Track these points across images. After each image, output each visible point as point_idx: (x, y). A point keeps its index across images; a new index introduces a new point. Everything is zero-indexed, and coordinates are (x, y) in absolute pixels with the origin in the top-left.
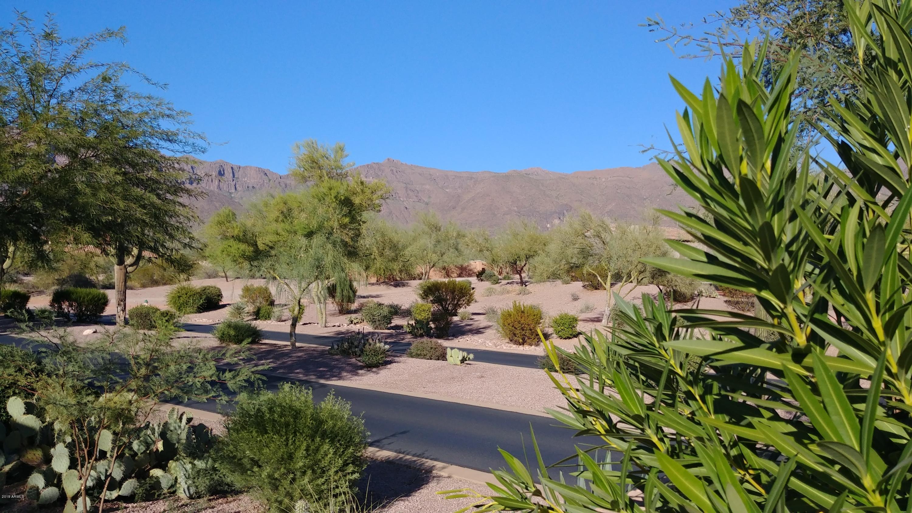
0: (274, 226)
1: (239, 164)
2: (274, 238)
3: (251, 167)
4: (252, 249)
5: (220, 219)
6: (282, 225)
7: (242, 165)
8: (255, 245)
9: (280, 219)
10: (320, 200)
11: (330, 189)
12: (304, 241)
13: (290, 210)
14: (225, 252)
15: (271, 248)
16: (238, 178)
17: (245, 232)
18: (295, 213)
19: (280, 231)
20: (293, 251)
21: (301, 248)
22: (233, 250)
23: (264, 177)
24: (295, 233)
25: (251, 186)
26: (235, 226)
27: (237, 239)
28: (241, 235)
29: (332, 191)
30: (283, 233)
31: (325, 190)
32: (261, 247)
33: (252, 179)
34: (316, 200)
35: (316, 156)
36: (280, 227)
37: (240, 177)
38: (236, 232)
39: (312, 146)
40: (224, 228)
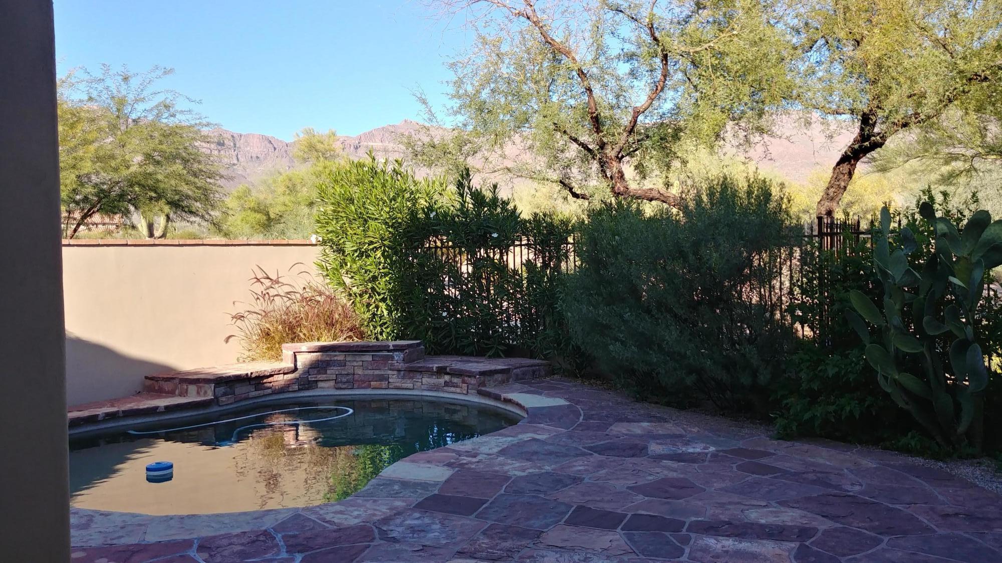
0: (282, 199)
1: (239, 132)
2: (283, 208)
3: (253, 135)
4: (265, 218)
5: (239, 194)
6: (288, 197)
7: (243, 133)
8: (268, 214)
9: (287, 193)
10: (317, 177)
11: (325, 168)
12: (306, 210)
13: (294, 185)
14: (244, 221)
15: (281, 216)
16: (240, 147)
17: (259, 204)
18: (299, 187)
19: (287, 202)
20: (298, 218)
21: (304, 216)
22: (250, 219)
23: (268, 145)
24: (299, 203)
25: (254, 156)
26: (251, 199)
27: (254, 210)
28: (256, 206)
29: (327, 169)
30: (290, 204)
31: (321, 169)
32: (272, 216)
33: (256, 148)
34: (315, 177)
35: (315, 141)
36: (287, 199)
37: (242, 146)
38: (252, 205)
39: (309, 132)
40: (243, 201)
